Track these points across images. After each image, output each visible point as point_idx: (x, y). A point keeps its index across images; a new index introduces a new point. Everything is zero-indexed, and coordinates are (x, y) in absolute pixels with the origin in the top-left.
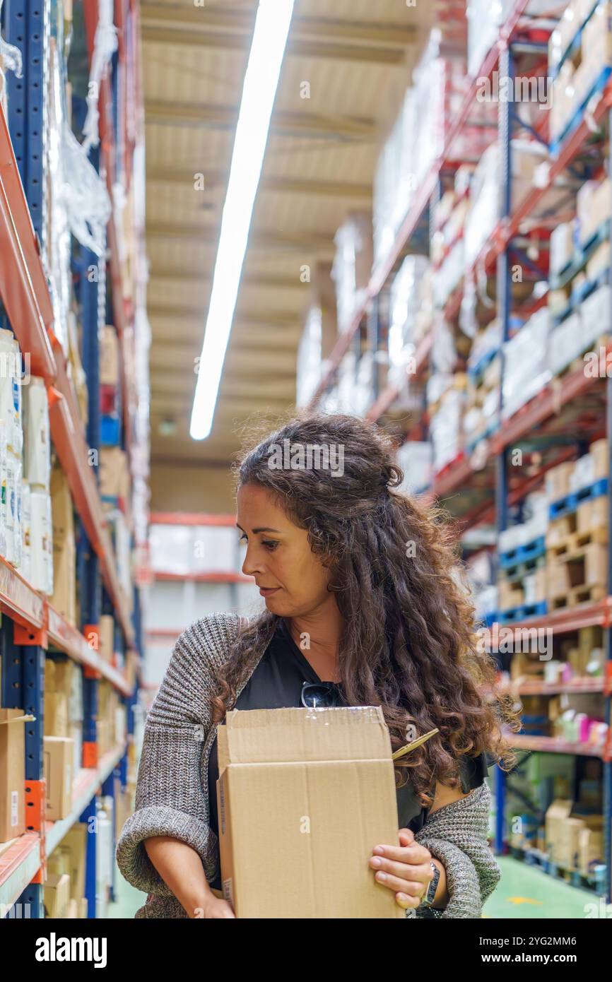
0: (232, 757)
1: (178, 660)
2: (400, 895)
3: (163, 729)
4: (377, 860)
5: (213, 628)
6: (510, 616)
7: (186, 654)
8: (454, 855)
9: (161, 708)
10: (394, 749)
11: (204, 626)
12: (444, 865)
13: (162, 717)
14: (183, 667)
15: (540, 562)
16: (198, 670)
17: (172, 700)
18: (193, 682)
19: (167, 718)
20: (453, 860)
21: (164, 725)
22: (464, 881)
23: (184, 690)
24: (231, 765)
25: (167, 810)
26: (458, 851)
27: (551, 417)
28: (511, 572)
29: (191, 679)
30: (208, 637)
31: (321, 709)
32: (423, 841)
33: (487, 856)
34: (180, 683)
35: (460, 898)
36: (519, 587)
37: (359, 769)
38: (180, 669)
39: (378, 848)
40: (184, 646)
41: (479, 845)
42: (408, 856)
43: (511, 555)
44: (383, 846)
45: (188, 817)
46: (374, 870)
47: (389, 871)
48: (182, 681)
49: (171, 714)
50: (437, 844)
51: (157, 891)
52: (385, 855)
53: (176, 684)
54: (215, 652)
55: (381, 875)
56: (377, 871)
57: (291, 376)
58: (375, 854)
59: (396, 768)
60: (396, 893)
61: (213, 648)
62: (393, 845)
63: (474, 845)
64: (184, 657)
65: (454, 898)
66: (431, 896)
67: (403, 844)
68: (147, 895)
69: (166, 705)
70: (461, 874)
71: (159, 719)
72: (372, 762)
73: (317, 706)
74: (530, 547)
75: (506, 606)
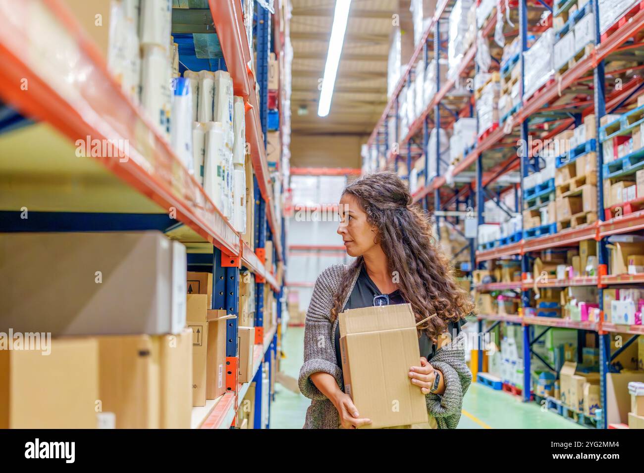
0: (348, 331)
1: (318, 289)
2: (423, 389)
3: (313, 323)
4: (412, 374)
5: (332, 273)
6: (532, 233)
7: (321, 286)
8: (446, 367)
9: (312, 313)
10: (417, 321)
11: (328, 272)
12: (442, 373)
13: (313, 317)
14: (320, 293)
15: (552, 197)
16: (326, 294)
17: (316, 309)
18: (325, 300)
19: (315, 318)
20: (446, 370)
21: (314, 321)
22: (451, 380)
23: (321, 304)
24: (348, 335)
25: (319, 360)
26: (448, 365)
27: (556, 98)
28: (532, 204)
29: (324, 298)
30: (330, 278)
31: (383, 306)
32: (432, 363)
33: (463, 369)
34: (319, 301)
35: (450, 388)
36: (537, 214)
37: (402, 332)
38: (319, 293)
39: (412, 368)
40: (320, 283)
41: (459, 363)
42: (425, 371)
43: (531, 192)
44: (414, 367)
45: (329, 362)
46: (411, 378)
47: (417, 378)
48: (320, 299)
49: (316, 316)
50: (437, 364)
51: (317, 398)
52: (415, 371)
53: (317, 301)
54: (334, 285)
55: (414, 380)
56: (412, 378)
57: (384, 75)
58: (410, 371)
59: (419, 330)
60: (422, 388)
61: (333, 283)
62: (418, 366)
63: (456, 364)
64: (320, 288)
65: (447, 388)
66: (436, 387)
67: (423, 365)
68: (311, 400)
69: (314, 311)
70: (450, 376)
71: (311, 318)
72: (408, 330)
73: (382, 305)
74: (544, 187)
75: (528, 227)
